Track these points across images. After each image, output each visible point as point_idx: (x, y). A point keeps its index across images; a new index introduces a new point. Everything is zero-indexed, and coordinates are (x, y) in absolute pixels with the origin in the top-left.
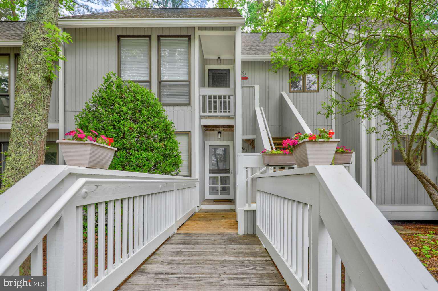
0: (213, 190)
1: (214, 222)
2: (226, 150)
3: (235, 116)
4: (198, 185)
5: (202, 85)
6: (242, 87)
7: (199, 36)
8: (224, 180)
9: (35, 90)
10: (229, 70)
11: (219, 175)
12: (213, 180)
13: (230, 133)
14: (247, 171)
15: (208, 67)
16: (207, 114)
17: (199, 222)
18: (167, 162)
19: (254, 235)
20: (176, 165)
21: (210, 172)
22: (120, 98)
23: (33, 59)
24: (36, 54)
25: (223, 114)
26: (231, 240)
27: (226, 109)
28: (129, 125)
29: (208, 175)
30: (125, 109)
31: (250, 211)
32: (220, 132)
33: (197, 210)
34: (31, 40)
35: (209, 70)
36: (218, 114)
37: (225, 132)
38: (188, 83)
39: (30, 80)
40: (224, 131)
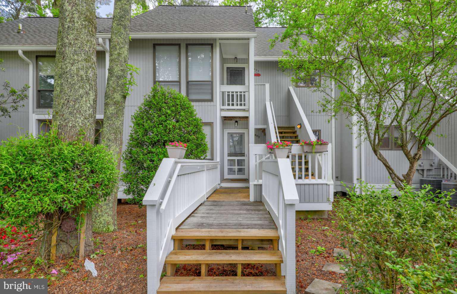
0: (231, 171)
1: (232, 195)
2: (242, 136)
3: (249, 109)
4: (219, 167)
5: (222, 83)
6: (255, 85)
7: (220, 44)
8: (240, 162)
9: (117, 104)
10: (244, 68)
11: (236, 158)
12: (231, 162)
13: (246, 122)
14: (256, 157)
15: (227, 65)
16: (226, 107)
17: (221, 195)
18: (199, 150)
19: (261, 202)
20: (204, 151)
21: (228, 156)
22: (165, 103)
23: (116, 84)
24: (118, 80)
25: (239, 107)
26: (245, 204)
27: (242, 101)
28: (172, 124)
29: (226, 158)
30: (169, 112)
31: (258, 185)
32: (236, 122)
33: (218, 187)
34: (114, 71)
35: (227, 68)
36: (235, 107)
37: (241, 122)
38: (210, 83)
39: (114, 98)
40: (240, 120)
